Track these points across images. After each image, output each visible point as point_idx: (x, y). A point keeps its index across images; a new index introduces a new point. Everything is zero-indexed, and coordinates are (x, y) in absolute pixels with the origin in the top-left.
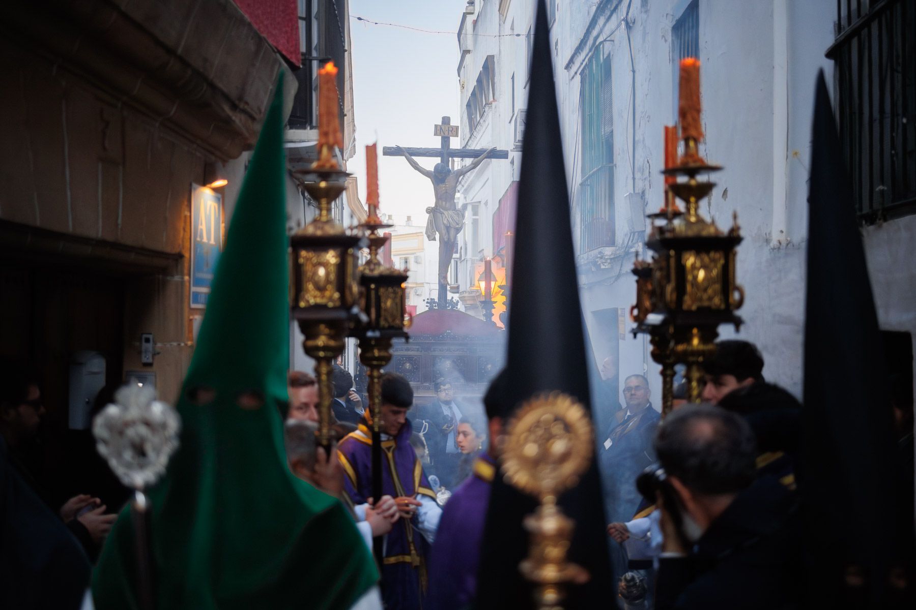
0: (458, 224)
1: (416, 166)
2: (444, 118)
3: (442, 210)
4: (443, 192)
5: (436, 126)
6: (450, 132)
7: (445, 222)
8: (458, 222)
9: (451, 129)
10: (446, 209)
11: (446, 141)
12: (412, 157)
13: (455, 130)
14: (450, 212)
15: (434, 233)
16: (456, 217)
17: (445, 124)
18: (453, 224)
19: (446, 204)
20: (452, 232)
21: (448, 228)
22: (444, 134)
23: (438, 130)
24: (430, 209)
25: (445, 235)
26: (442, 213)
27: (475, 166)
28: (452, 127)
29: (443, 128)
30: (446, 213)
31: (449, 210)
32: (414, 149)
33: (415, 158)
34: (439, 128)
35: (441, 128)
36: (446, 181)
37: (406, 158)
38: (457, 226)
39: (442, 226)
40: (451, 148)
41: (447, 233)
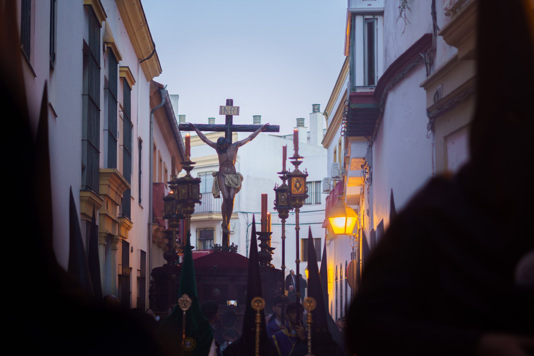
0: (237, 185)
1: (204, 139)
2: (228, 100)
3: (224, 174)
4: (225, 160)
5: (221, 107)
6: (232, 112)
7: (227, 183)
8: (237, 183)
9: (233, 109)
10: (229, 173)
11: (229, 118)
12: (201, 132)
13: (236, 109)
14: (231, 176)
15: (218, 192)
16: (235, 180)
17: (228, 105)
18: (233, 185)
19: (227, 168)
20: (232, 191)
21: (229, 188)
22: (228, 113)
23: (222, 110)
24: (215, 173)
25: (226, 194)
26: (224, 176)
27: (251, 138)
28: (234, 108)
29: (227, 108)
30: (227, 176)
31: (230, 174)
32: (204, 126)
33: (203, 132)
34: (223, 109)
35: (225, 109)
36: (228, 151)
37: (196, 132)
38: (236, 187)
39: (224, 187)
40: (233, 124)
41: (228, 193)
